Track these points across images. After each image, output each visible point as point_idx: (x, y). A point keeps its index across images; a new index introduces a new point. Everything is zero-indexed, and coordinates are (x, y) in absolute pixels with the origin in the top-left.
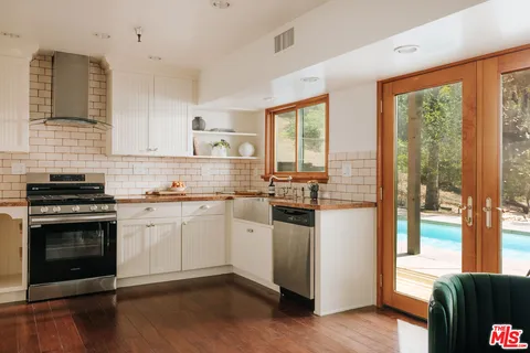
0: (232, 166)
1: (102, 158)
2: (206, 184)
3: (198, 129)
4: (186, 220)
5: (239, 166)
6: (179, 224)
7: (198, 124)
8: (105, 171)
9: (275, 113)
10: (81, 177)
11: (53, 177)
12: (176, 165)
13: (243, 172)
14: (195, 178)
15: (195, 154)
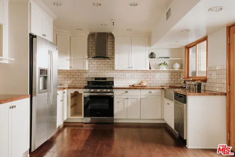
0: (170, 74)
1: (113, 71)
2: (157, 82)
3: (152, 58)
4: (142, 97)
5: (173, 74)
6: (139, 99)
7: (152, 56)
8: (114, 77)
9: (189, 47)
10: (105, 79)
11: (96, 79)
12: (143, 74)
13: (176, 77)
14: (152, 79)
15: (150, 69)
